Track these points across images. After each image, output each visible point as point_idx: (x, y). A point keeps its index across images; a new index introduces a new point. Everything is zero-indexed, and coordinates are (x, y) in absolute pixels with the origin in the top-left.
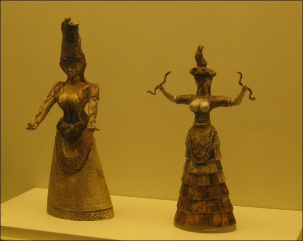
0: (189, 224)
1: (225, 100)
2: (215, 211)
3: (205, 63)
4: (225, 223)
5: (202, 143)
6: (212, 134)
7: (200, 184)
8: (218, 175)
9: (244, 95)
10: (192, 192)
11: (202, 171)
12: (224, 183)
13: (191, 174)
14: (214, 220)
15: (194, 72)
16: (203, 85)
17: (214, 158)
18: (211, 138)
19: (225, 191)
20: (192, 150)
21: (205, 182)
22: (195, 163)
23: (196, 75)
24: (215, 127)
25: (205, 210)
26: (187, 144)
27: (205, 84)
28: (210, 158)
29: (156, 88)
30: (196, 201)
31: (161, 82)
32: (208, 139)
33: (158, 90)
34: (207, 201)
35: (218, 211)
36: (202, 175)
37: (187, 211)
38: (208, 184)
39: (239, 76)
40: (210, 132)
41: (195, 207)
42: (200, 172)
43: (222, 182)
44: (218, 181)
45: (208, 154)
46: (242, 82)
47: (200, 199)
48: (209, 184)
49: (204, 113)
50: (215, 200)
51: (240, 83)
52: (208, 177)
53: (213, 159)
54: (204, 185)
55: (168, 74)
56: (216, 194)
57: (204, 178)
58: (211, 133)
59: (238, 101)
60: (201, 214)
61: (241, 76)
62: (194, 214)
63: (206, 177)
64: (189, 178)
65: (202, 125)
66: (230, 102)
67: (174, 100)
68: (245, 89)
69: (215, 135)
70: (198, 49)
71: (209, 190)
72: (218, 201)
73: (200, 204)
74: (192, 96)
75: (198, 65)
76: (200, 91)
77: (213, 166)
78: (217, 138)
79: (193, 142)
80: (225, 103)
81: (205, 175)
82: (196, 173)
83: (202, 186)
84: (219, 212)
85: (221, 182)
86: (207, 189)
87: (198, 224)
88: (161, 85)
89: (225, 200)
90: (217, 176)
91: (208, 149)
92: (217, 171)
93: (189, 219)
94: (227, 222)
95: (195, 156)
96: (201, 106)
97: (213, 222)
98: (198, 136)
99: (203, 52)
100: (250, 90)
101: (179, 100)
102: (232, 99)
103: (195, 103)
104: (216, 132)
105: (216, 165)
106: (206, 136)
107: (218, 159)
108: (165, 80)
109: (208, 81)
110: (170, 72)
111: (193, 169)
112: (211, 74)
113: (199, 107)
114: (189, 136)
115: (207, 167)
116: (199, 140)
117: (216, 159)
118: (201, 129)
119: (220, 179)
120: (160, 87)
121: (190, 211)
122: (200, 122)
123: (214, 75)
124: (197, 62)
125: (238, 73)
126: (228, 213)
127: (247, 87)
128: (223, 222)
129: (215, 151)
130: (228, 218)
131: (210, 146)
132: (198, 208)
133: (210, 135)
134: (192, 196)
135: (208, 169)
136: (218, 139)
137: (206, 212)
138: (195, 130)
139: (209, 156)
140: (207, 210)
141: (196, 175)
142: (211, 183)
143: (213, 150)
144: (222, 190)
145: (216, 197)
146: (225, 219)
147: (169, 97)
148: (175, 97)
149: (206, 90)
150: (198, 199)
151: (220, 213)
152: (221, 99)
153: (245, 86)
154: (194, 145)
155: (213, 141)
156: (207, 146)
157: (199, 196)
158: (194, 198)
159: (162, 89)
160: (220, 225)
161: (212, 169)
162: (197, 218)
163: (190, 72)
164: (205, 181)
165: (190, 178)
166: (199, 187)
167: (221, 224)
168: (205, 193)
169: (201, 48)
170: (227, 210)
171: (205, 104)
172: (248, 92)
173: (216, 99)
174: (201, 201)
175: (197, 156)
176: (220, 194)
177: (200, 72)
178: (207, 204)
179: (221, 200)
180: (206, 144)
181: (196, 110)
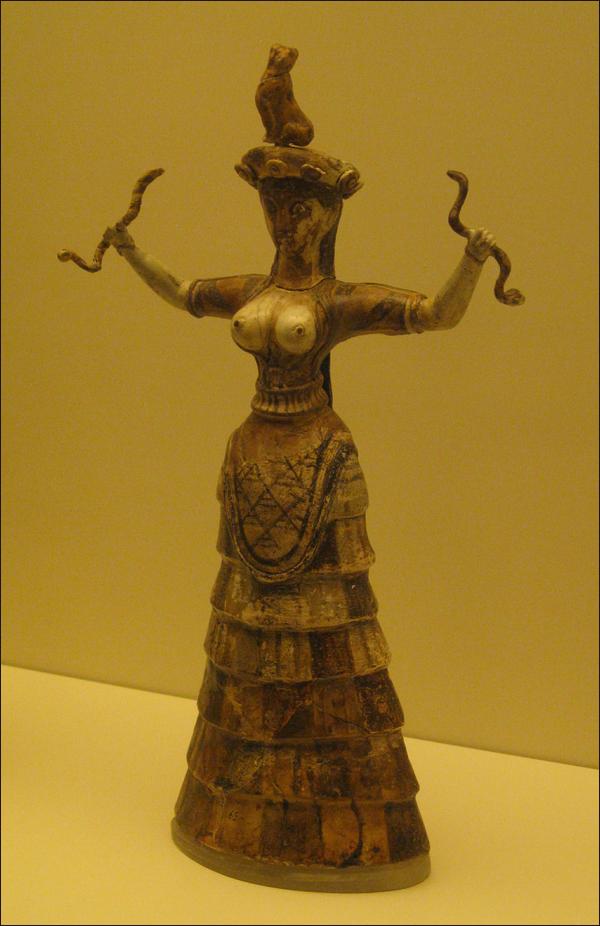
0: (220, 840)
1: (394, 304)
2: (335, 796)
3: (302, 129)
4: (376, 849)
5: (282, 495)
6: (330, 455)
7: (269, 675)
8: (353, 638)
9: (473, 282)
10: (238, 707)
11: (281, 618)
12: (384, 672)
13: (236, 627)
14: (327, 835)
15: (252, 167)
16: (294, 230)
17: (335, 563)
18: (322, 473)
19: (383, 709)
20: (241, 522)
21: (292, 668)
22: (254, 578)
23: (263, 181)
24: (349, 424)
25: (287, 790)
26: (223, 495)
27: (302, 228)
28: (316, 564)
29: (104, 245)
30: (253, 747)
31: (119, 217)
32: (307, 476)
33: (111, 250)
34: (300, 749)
35: (344, 795)
36: (278, 636)
37: (217, 784)
38: (306, 675)
39: (454, 188)
40: (317, 444)
41: (248, 769)
42: (269, 620)
43: (368, 671)
44: (351, 666)
45: (305, 542)
46: (463, 220)
47: (268, 738)
48: (310, 678)
49: (292, 356)
50: (335, 746)
51: (455, 224)
52: (306, 646)
53: (326, 569)
54: (285, 679)
55: (148, 179)
56: (338, 721)
57: (288, 649)
58: (323, 447)
59: (447, 311)
60: (270, 803)
61: (464, 193)
62: (244, 803)
63: (297, 646)
64: (228, 645)
65: (281, 410)
66: (413, 312)
67: (181, 298)
68: (478, 250)
69: (340, 461)
70: (272, 62)
71: (308, 703)
72: (346, 755)
73: (269, 759)
74: (253, 280)
75: (270, 137)
76: (282, 259)
77: (329, 598)
78: (349, 474)
79: (245, 485)
80: (389, 317)
81: (295, 635)
82: (255, 624)
83: (281, 683)
84: (349, 802)
85: (361, 668)
86: (302, 697)
87: (256, 846)
88: (120, 228)
89: (379, 747)
90: (346, 645)
91: (305, 521)
92: (344, 619)
93: (223, 820)
94: (385, 847)
95: (250, 549)
96: (280, 327)
97: (322, 846)
98: (262, 463)
99: (295, 73)
100: (498, 255)
101: (199, 295)
102: (424, 297)
103: (254, 312)
104: (350, 449)
105: (341, 594)
106: (300, 463)
107: (353, 570)
108: (136, 206)
109: (318, 212)
110: (159, 172)
111: (240, 608)
112: (330, 179)
113: (270, 331)
114: (232, 459)
115: (303, 602)
116: (269, 480)
117: (345, 568)
118: (280, 432)
119: (358, 656)
120: (117, 238)
121: (229, 785)
122: (274, 399)
123: (348, 186)
124: (267, 123)
125: (451, 175)
126: (389, 808)
127: (484, 244)
128: (366, 847)
129: (341, 530)
130: (391, 830)
131: (314, 510)
132: (258, 777)
133: (320, 460)
134: (239, 723)
135: (306, 609)
136: (359, 477)
137: (291, 800)
138: (253, 434)
139: (311, 554)
140: (295, 789)
141: (256, 635)
142: (317, 673)
143: (331, 528)
144: (369, 704)
145: (336, 734)
146: (376, 835)
147: (160, 283)
148: (185, 286)
149: (312, 255)
150: (258, 737)
151: (354, 808)
152: (373, 298)
153: (479, 235)
154: (246, 498)
155: (329, 488)
156: (301, 510)
157: (265, 727)
158: (245, 733)
159: (126, 247)
160: (351, 860)
161: (326, 610)
162: (255, 820)
163: (238, 169)
164: (291, 665)
165: (234, 641)
166: (269, 687)
167: (357, 853)
168: (290, 713)
169: (283, 54)
170: (388, 795)
171: (296, 315)
172: (491, 268)
173: (354, 297)
174: (276, 748)
175: (257, 550)
176: (358, 725)
177: (276, 168)
178: (298, 763)
179: (364, 748)
180: (301, 500)
181: (258, 344)
